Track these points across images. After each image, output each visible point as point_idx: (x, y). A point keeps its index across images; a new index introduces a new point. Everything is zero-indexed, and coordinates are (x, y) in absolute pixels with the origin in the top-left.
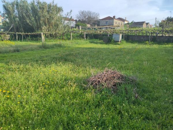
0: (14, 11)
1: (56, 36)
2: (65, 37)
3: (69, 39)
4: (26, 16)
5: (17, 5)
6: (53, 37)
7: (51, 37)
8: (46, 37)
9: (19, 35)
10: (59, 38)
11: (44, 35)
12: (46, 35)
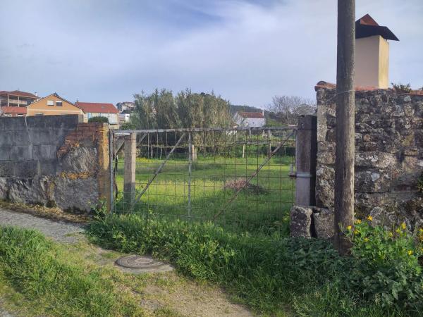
0: (151, 111)
1: (217, 150)
2: (233, 153)
3: (240, 156)
4: (170, 118)
5: (156, 100)
6: (212, 152)
7: (208, 152)
8: (200, 151)
9: (155, 149)
10: (222, 155)
11: (196, 150)
12: (199, 149)
